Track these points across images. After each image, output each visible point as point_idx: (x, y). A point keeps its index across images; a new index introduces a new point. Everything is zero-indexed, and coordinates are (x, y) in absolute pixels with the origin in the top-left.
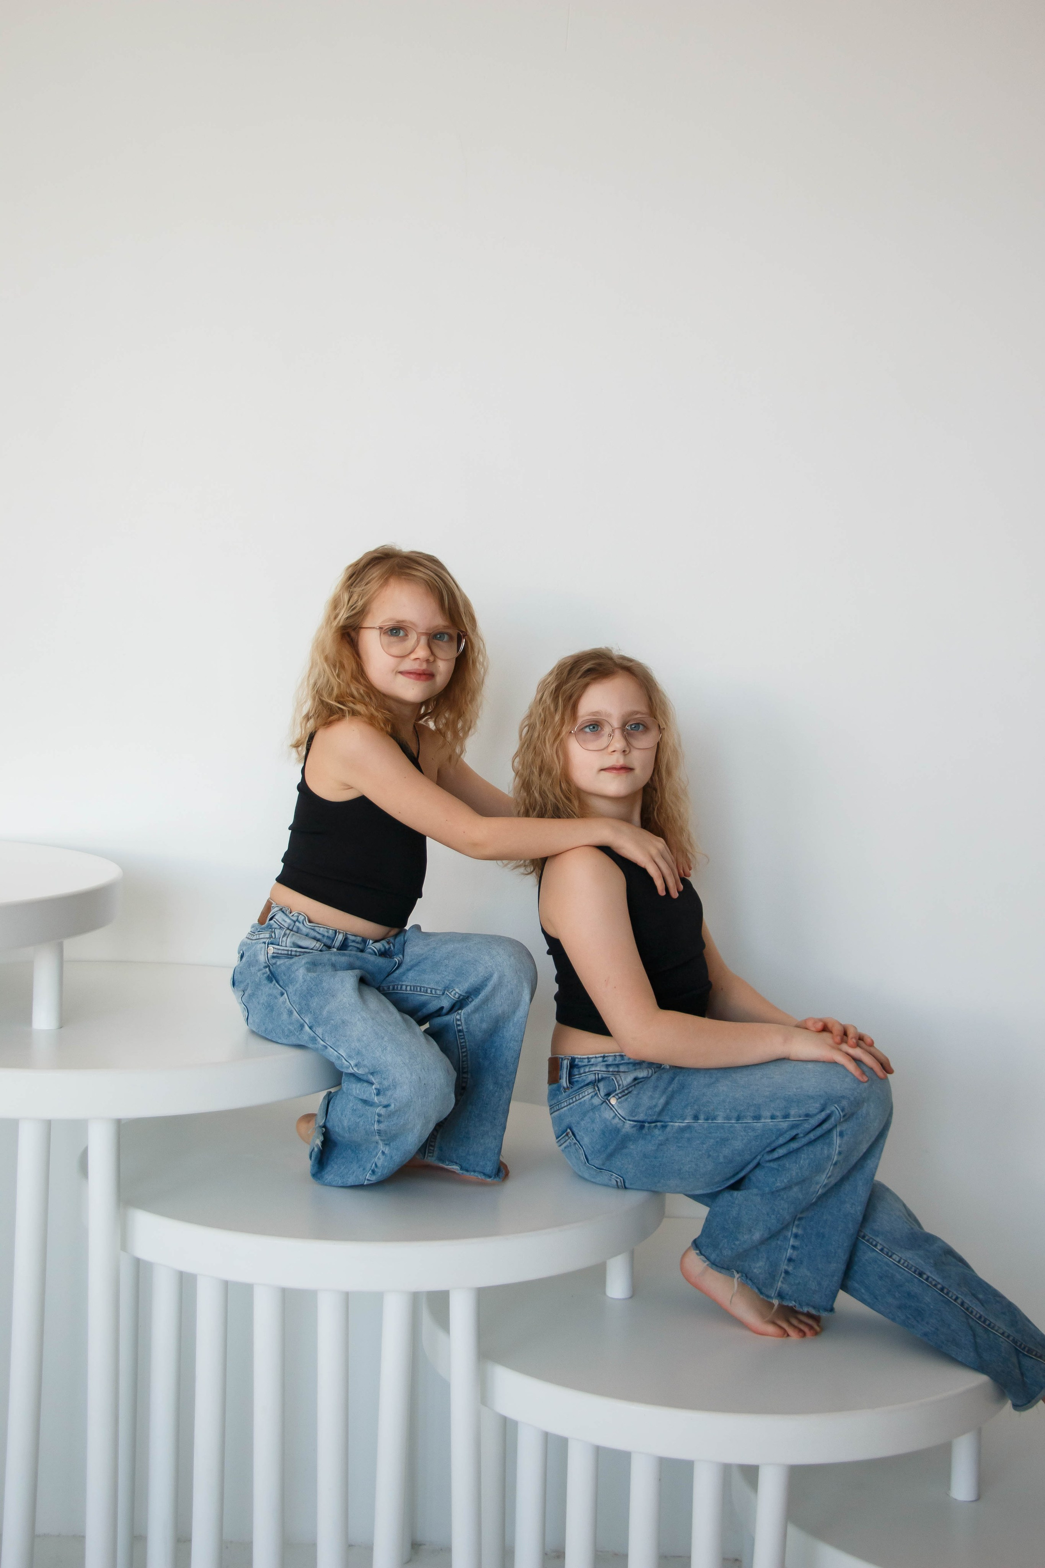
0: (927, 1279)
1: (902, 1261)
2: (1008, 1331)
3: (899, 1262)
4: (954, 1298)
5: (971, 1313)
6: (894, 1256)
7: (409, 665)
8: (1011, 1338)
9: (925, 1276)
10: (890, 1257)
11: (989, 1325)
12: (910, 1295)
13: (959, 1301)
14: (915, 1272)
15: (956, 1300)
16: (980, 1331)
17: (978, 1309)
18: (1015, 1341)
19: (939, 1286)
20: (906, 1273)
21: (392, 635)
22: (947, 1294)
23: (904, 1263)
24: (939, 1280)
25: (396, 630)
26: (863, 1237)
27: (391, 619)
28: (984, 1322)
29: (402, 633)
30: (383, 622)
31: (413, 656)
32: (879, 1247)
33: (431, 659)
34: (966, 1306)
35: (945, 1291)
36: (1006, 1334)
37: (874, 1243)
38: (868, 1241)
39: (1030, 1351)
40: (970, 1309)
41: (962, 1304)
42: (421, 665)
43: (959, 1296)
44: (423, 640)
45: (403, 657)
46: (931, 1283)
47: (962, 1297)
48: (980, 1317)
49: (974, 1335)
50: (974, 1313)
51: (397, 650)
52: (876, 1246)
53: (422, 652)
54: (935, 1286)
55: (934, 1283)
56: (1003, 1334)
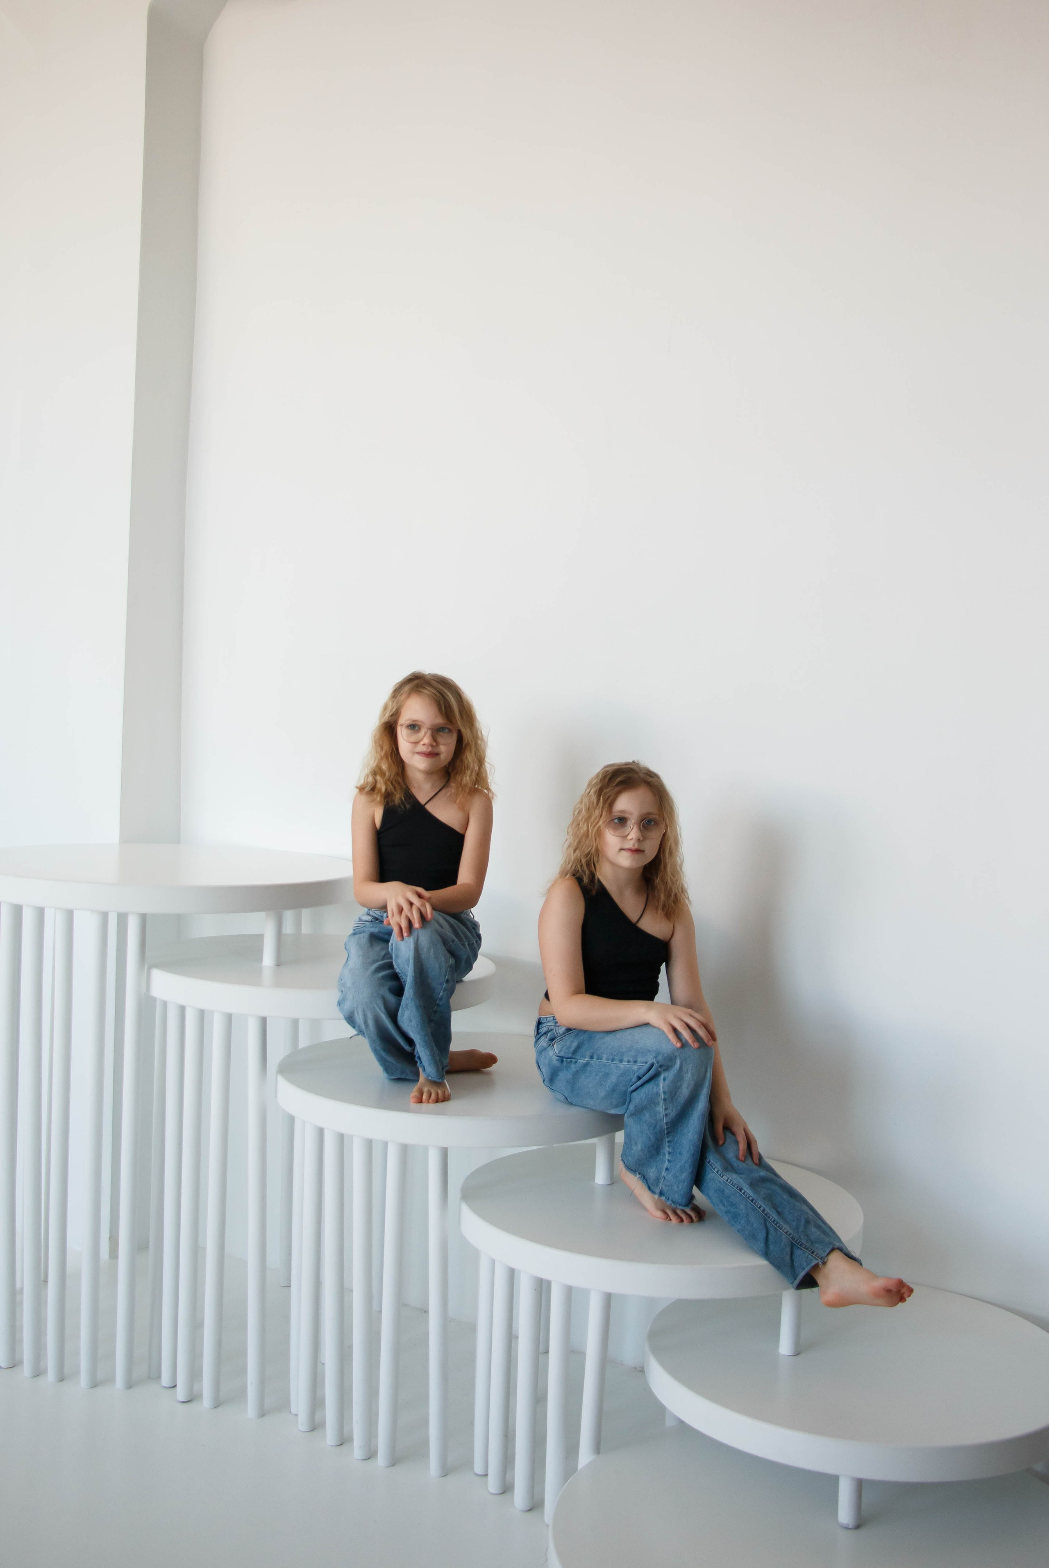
0: (744, 1193)
1: (729, 1181)
2: (790, 1231)
3: (727, 1181)
4: (758, 1206)
5: (769, 1217)
6: (724, 1177)
7: (421, 748)
8: (791, 1236)
9: (743, 1191)
10: (722, 1177)
11: (779, 1227)
12: (732, 1204)
13: (762, 1208)
14: (737, 1188)
15: (759, 1208)
16: (772, 1231)
17: (774, 1216)
18: (793, 1238)
19: (751, 1198)
20: (732, 1189)
21: (411, 729)
22: (755, 1204)
23: (730, 1182)
24: (751, 1194)
25: (414, 727)
26: (709, 1162)
27: (409, 720)
28: (776, 1224)
29: (417, 728)
30: (405, 721)
31: (422, 743)
32: (716, 1170)
33: (434, 744)
34: (765, 1212)
35: (754, 1202)
36: (788, 1233)
37: (714, 1167)
38: (711, 1165)
39: (802, 1245)
40: (768, 1215)
41: (763, 1211)
42: (427, 749)
43: (762, 1205)
44: (429, 733)
45: (416, 743)
46: (746, 1196)
47: (764, 1206)
48: (774, 1221)
49: (767, 1233)
50: (771, 1218)
51: (414, 738)
52: (714, 1169)
53: (426, 740)
54: (748, 1198)
55: (748, 1195)
56: (786, 1233)
